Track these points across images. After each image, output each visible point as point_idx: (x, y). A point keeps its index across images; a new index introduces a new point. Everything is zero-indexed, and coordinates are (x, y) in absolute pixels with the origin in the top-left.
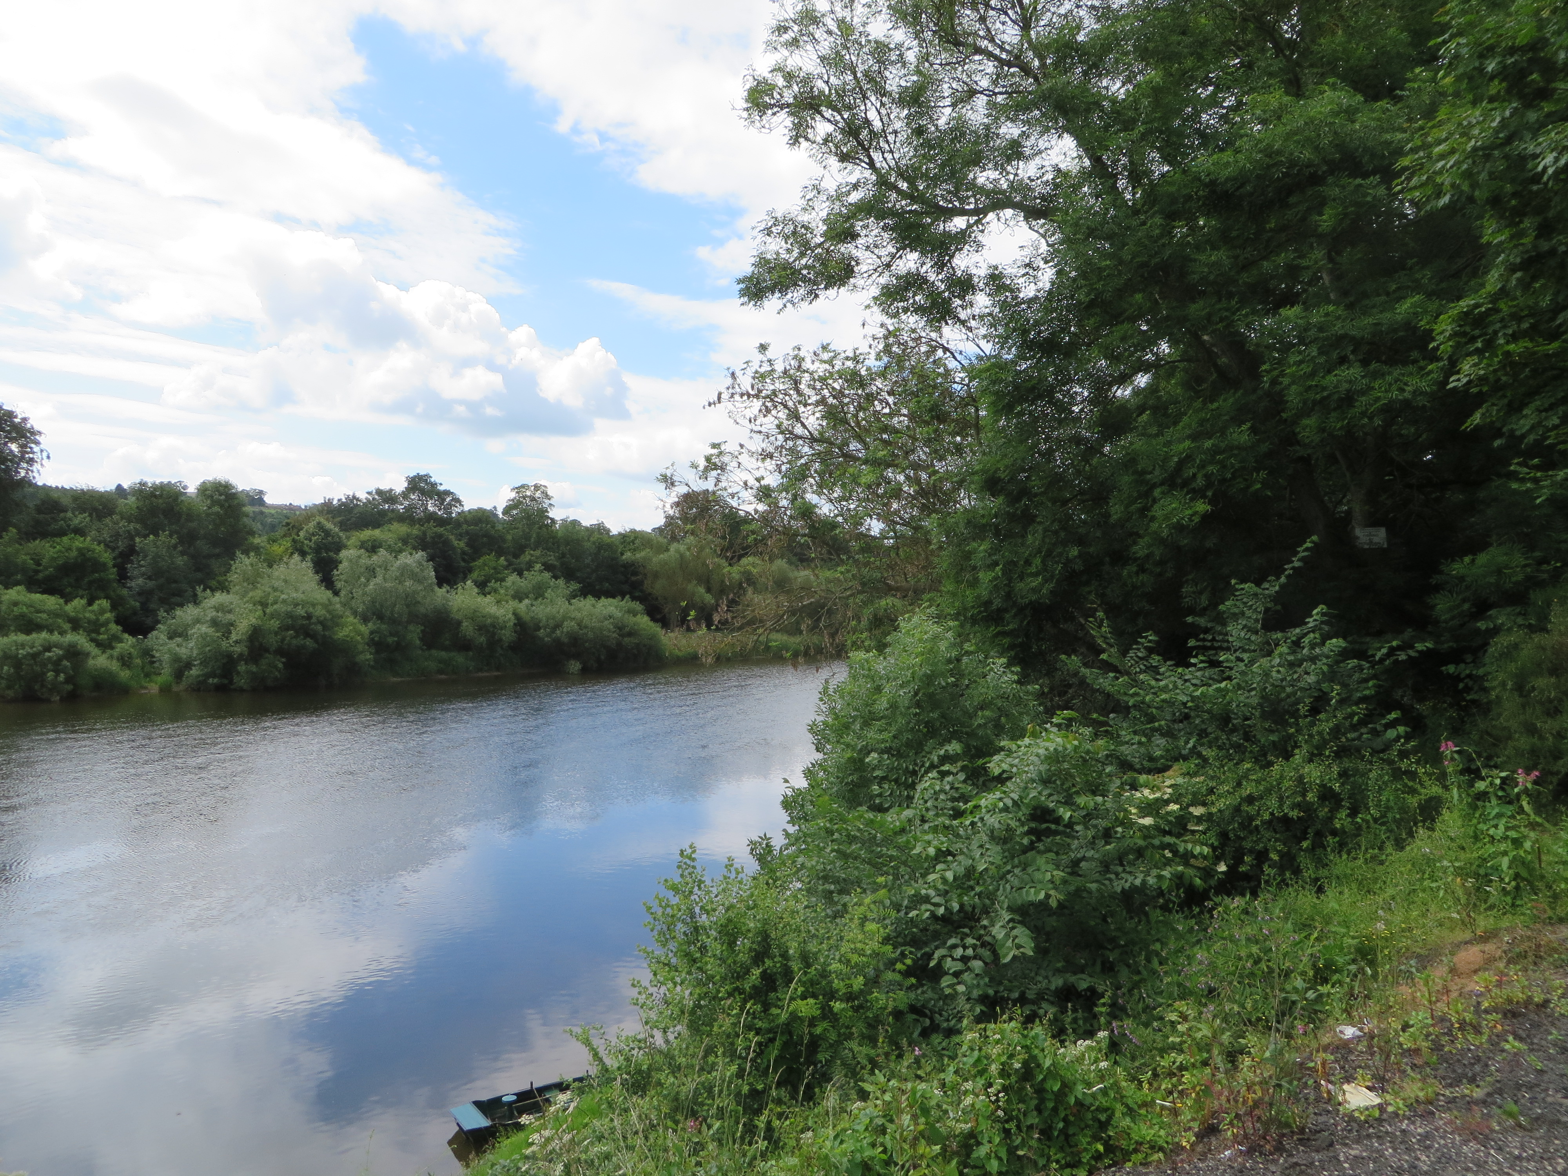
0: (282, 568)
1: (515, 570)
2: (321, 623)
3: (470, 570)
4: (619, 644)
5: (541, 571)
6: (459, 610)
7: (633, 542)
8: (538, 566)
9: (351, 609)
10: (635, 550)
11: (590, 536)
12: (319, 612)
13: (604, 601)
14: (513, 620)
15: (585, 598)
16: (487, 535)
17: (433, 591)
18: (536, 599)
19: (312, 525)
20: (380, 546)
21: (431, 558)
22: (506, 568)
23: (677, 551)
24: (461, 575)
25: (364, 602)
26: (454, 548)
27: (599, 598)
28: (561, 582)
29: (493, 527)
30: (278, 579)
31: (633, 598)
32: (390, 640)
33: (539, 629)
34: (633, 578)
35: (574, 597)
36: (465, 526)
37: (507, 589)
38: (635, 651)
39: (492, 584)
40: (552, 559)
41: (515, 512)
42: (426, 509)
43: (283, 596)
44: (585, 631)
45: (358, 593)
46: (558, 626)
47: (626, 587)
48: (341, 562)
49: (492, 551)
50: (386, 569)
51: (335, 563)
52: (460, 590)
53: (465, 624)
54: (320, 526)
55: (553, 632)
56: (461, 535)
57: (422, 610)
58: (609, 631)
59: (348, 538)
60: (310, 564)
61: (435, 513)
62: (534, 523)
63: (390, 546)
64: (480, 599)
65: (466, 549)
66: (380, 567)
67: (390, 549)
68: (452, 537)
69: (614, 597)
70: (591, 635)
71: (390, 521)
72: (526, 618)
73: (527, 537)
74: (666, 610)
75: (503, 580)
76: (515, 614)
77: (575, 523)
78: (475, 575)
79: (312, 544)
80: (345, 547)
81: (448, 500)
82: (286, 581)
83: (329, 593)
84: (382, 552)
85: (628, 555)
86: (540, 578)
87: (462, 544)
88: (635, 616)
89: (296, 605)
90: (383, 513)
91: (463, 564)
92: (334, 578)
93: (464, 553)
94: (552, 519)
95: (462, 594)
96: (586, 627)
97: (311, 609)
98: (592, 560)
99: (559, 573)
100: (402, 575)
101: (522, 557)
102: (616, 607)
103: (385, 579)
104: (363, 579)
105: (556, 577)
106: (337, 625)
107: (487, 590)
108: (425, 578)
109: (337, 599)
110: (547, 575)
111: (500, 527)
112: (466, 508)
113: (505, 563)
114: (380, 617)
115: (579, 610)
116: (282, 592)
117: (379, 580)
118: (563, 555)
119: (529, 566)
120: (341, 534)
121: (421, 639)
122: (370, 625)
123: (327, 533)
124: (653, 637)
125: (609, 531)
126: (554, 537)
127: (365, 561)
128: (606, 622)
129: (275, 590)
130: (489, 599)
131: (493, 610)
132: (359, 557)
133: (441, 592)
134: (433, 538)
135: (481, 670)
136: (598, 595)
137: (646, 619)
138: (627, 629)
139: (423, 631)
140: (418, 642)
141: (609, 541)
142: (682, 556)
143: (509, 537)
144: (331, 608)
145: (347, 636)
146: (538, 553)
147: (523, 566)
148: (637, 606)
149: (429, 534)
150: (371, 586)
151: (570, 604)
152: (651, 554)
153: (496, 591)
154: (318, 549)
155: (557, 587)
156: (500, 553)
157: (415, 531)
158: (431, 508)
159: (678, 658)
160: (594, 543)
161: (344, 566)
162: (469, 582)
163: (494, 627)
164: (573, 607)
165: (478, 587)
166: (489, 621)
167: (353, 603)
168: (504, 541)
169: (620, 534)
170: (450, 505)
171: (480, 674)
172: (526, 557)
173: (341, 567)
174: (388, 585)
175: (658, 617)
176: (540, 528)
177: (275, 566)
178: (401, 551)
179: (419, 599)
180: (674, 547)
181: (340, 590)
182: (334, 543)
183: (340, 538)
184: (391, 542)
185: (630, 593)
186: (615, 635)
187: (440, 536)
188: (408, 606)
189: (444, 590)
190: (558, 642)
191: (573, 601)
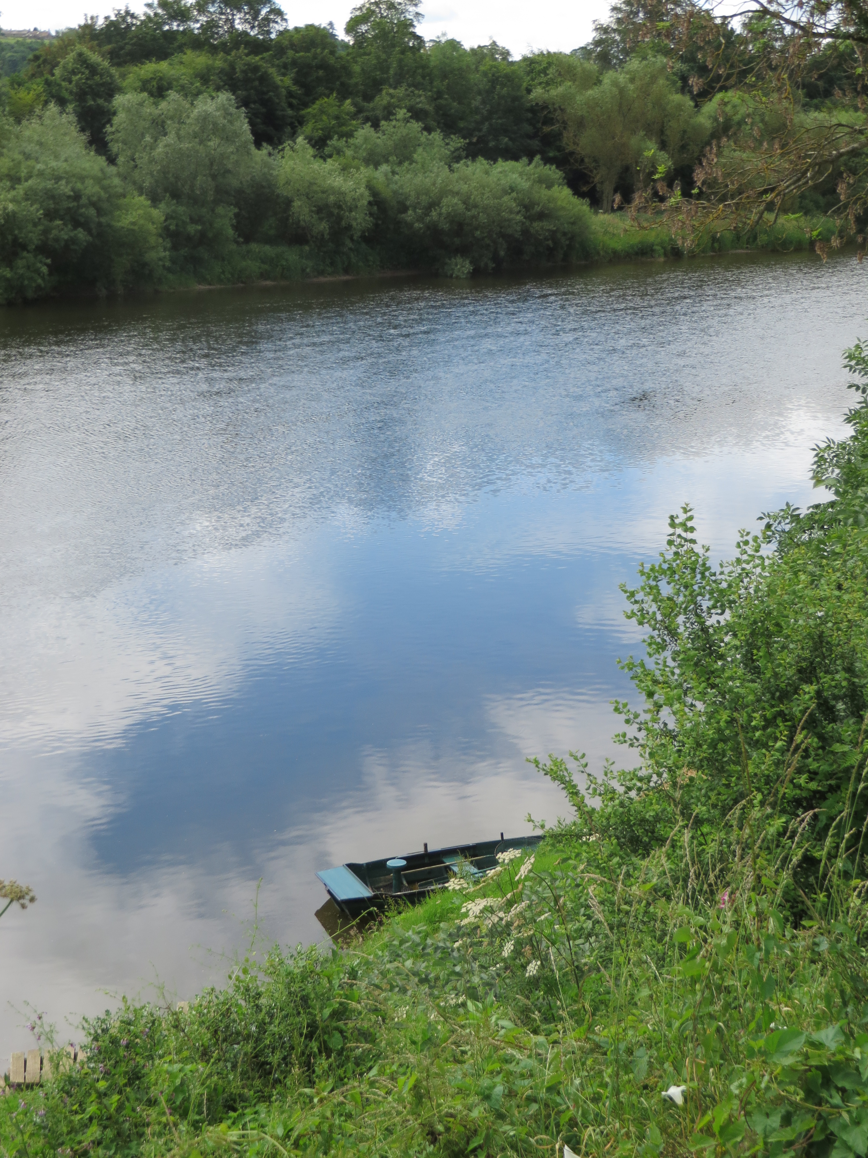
0: (35, 124)
1: (367, 119)
2: (93, 204)
3: (301, 122)
4: (525, 232)
5: (407, 121)
6: (288, 183)
7: (544, 71)
8: (402, 113)
9: (134, 183)
10: (547, 84)
11: (479, 62)
12: (91, 189)
13: (503, 166)
14: (367, 197)
15: (473, 160)
16: (323, 66)
17: (248, 153)
18: (400, 163)
19: (71, 57)
20: (170, 87)
21: (244, 103)
22: (354, 116)
23: (615, 83)
24: (288, 129)
25: (151, 174)
26: (276, 88)
27: (495, 161)
28: (437, 136)
29: (332, 53)
30: (30, 140)
31: (547, 161)
32: (193, 229)
33: (404, 209)
34: (547, 129)
35: (458, 159)
36: (290, 53)
37: (357, 148)
38: (550, 243)
39: (334, 142)
40: (422, 101)
41: (364, 28)
42: (232, 27)
43: (39, 166)
44: (474, 212)
45: (141, 159)
46: (433, 205)
47: (535, 144)
48: (114, 114)
49: (332, 90)
50: (181, 123)
51: (107, 115)
52: (288, 151)
53: (297, 204)
54: (81, 58)
55: (427, 215)
56: (285, 66)
57: (235, 183)
58: (511, 212)
59: (123, 76)
60: (73, 118)
61: (245, 33)
62: (393, 46)
63: (183, 87)
64: (317, 165)
65: (294, 88)
66: (172, 118)
67: (183, 90)
68: (272, 71)
69: (516, 158)
70: (483, 218)
71: (181, 49)
72: (386, 193)
73: (383, 66)
74: (597, 179)
75: (350, 135)
76: (369, 187)
77: (454, 45)
78: (308, 129)
79: (72, 87)
80: (120, 90)
81: (264, 12)
82: (41, 144)
83: (102, 161)
84: (172, 95)
85: (538, 93)
86: (405, 131)
87: (288, 81)
88: (549, 187)
89: (58, 179)
90: (171, 35)
91: (290, 112)
92: (108, 138)
93: (290, 94)
94: (419, 38)
95: (291, 158)
96: (476, 206)
97: (79, 186)
98: (484, 102)
99: (433, 124)
100: (203, 129)
101: (377, 99)
102: (521, 174)
103: (179, 137)
104: (148, 138)
105: (428, 129)
106: (118, 207)
107: (327, 150)
108: (236, 134)
109: (112, 170)
110: (416, 126)
111: (342, 53)
112: (291, 26)
113: (352, 109)
114: (176, 195)
115: (466, 179)
116: (37, 160)
117: (170, 139)
118: (439, 95)
119: (389, 113)
120: (113, 71)
121: (236, 228)
122: (162, 205)
123: (93, 69)
124: (577, 221)
125: (506, 54)
126: (424, 67)
127: (149, 110)
128: (506, 198)
129: (27, 157)
130: (330, 164)
131: (337, 181)
132: (141, 104)
133: (261, 155)
134: (244, 72)
135: (322, 273)
136: (492, 156)
137: (567, 191)
138: (537, 209)
139: (236, 215)
140: (230, 232)
141: (508, 70)
142: (622, 91)
143: (357, 68)
144: (106, 182)
145: (134, 224)
146: (401, 91)
147: (379, 113)
148: (553, 172)
149: (239, 67)
150: (160, 149)
151: (452, 170)
152: (573, 90)
153: (339, 152)
154: (81, 96)
155: (431, 145)
156: (345, 93)
157: (219, 62)
158: (239, 26)
159: (615, 252)
160: (485, 74)
161: (120, 119)
162: (300, 139)
163: (340, 207)
164: (456, 175)
165: (313, 146)
166: (332, 199)
167: (136, 175)
168: (350, 74)
169: (525, 59)
170: (267, 20)
171: (322, 279)
172: (383, 99)
173: (116, 120)
174: (185, 145)
175: (585, 189)
176: (403, 52)
177: (24, 122)
178: (199, 93)
179: (230, 166)
180: (608, 77)
181: (117, 155)
182: (103, 84)
183: (111, 76)
184: (184, 80)
185: (543, 153)
186: (519, 217)
187: (256, 69)
188: (214, 177)
189: (265, 152)
190: (434, 230)
191: (456, 165)
